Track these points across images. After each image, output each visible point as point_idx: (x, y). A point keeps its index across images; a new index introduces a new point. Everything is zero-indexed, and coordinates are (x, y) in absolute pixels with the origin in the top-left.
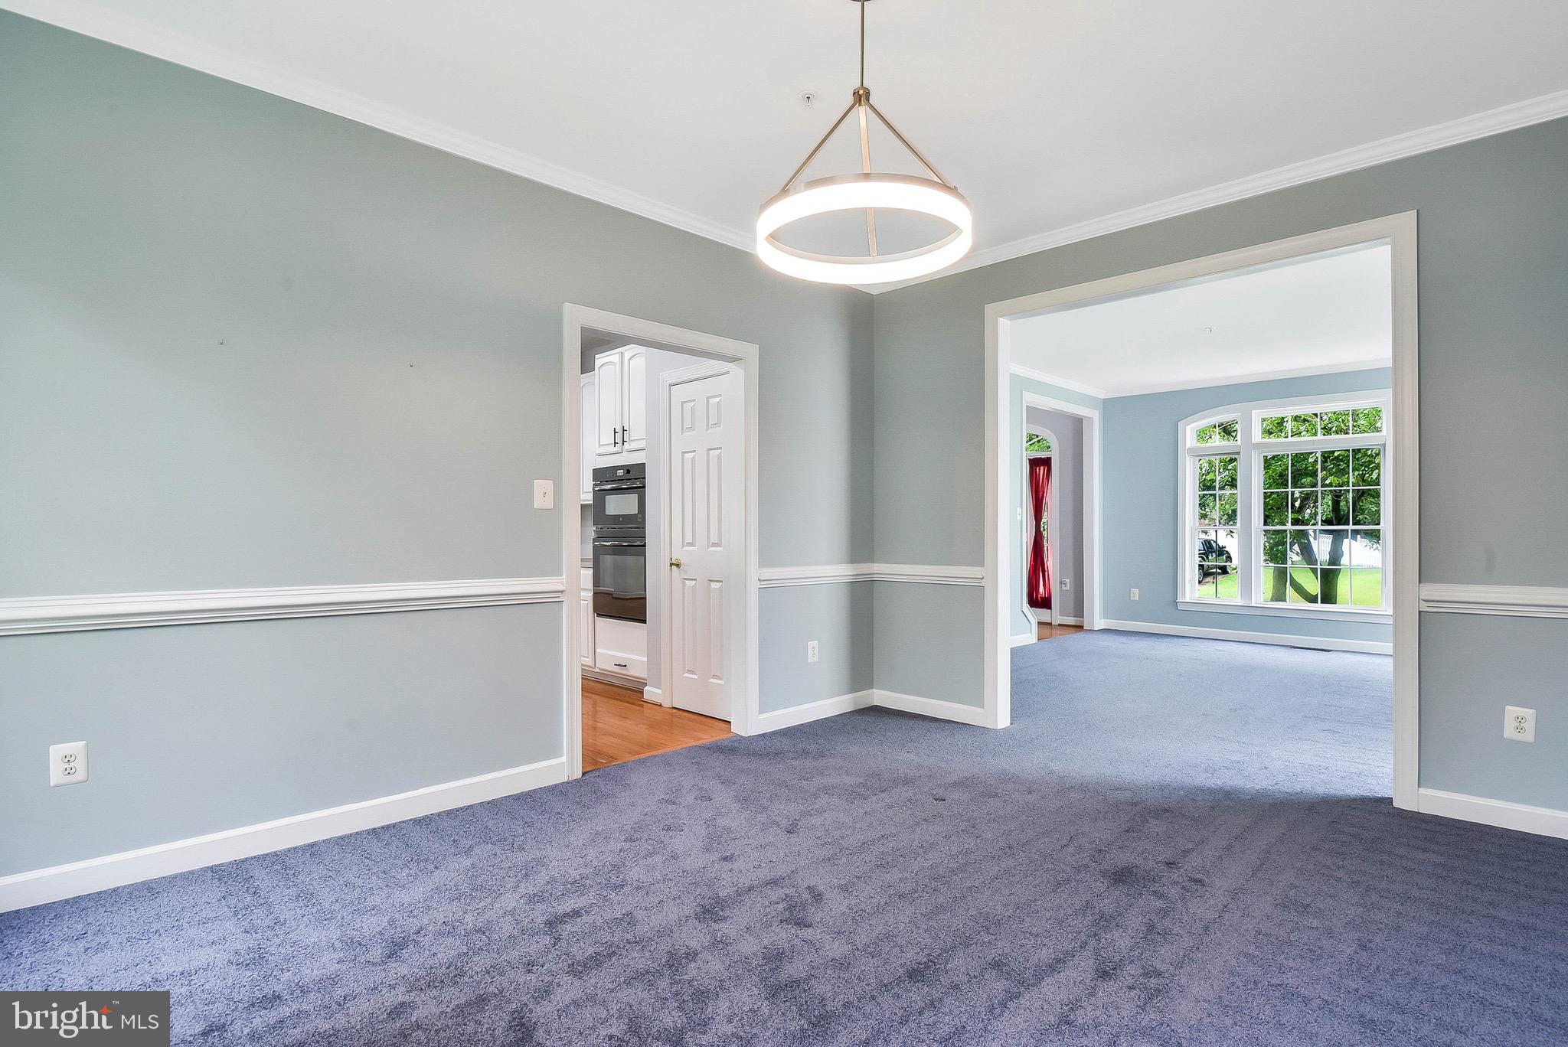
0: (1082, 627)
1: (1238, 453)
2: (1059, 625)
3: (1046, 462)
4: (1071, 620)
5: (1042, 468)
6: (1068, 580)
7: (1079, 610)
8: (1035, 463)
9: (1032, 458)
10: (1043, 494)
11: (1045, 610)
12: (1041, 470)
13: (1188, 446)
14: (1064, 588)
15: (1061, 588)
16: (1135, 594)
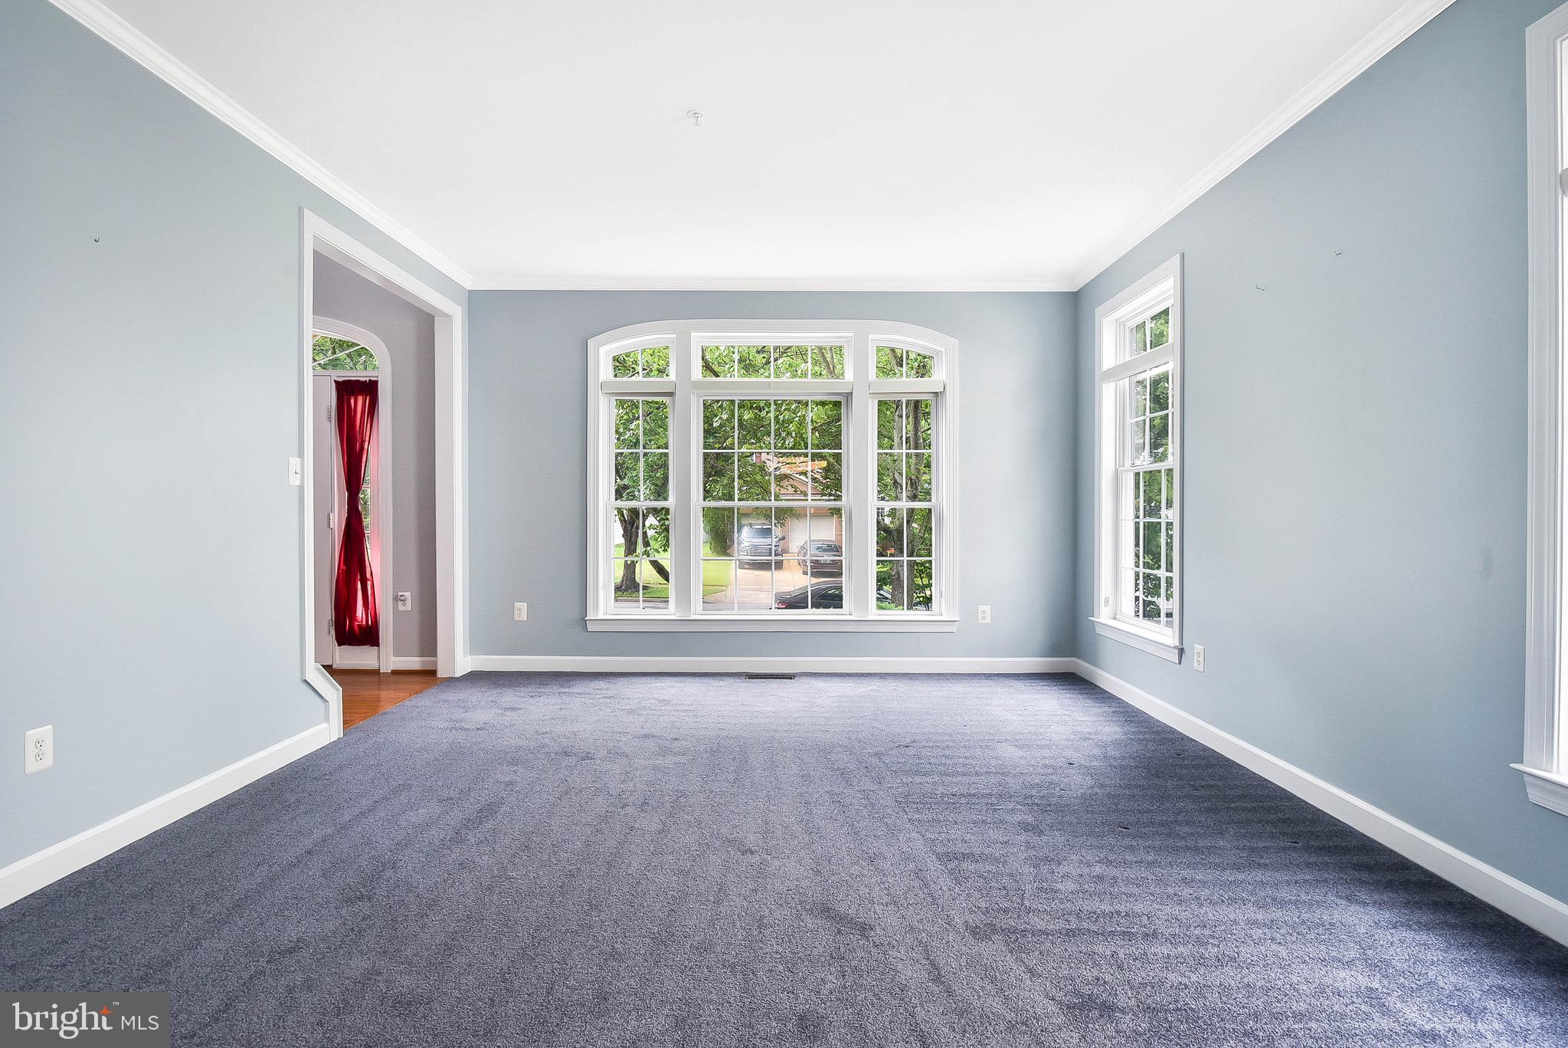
0: (433, 673)
1: (671, 394)
2: (395, 673)
3: (370, 389)
4: (414, 662)
5: (360, 399)
6: (408, 594)
7: (429, 644)
8: (347, 390)
9: (341, 379)
10: (363, 442)
11: (366, 648)
12: (360, 403)
13: (602, 378)
14: (401, 608)
15: (395, 607)
16: (522, 610)
